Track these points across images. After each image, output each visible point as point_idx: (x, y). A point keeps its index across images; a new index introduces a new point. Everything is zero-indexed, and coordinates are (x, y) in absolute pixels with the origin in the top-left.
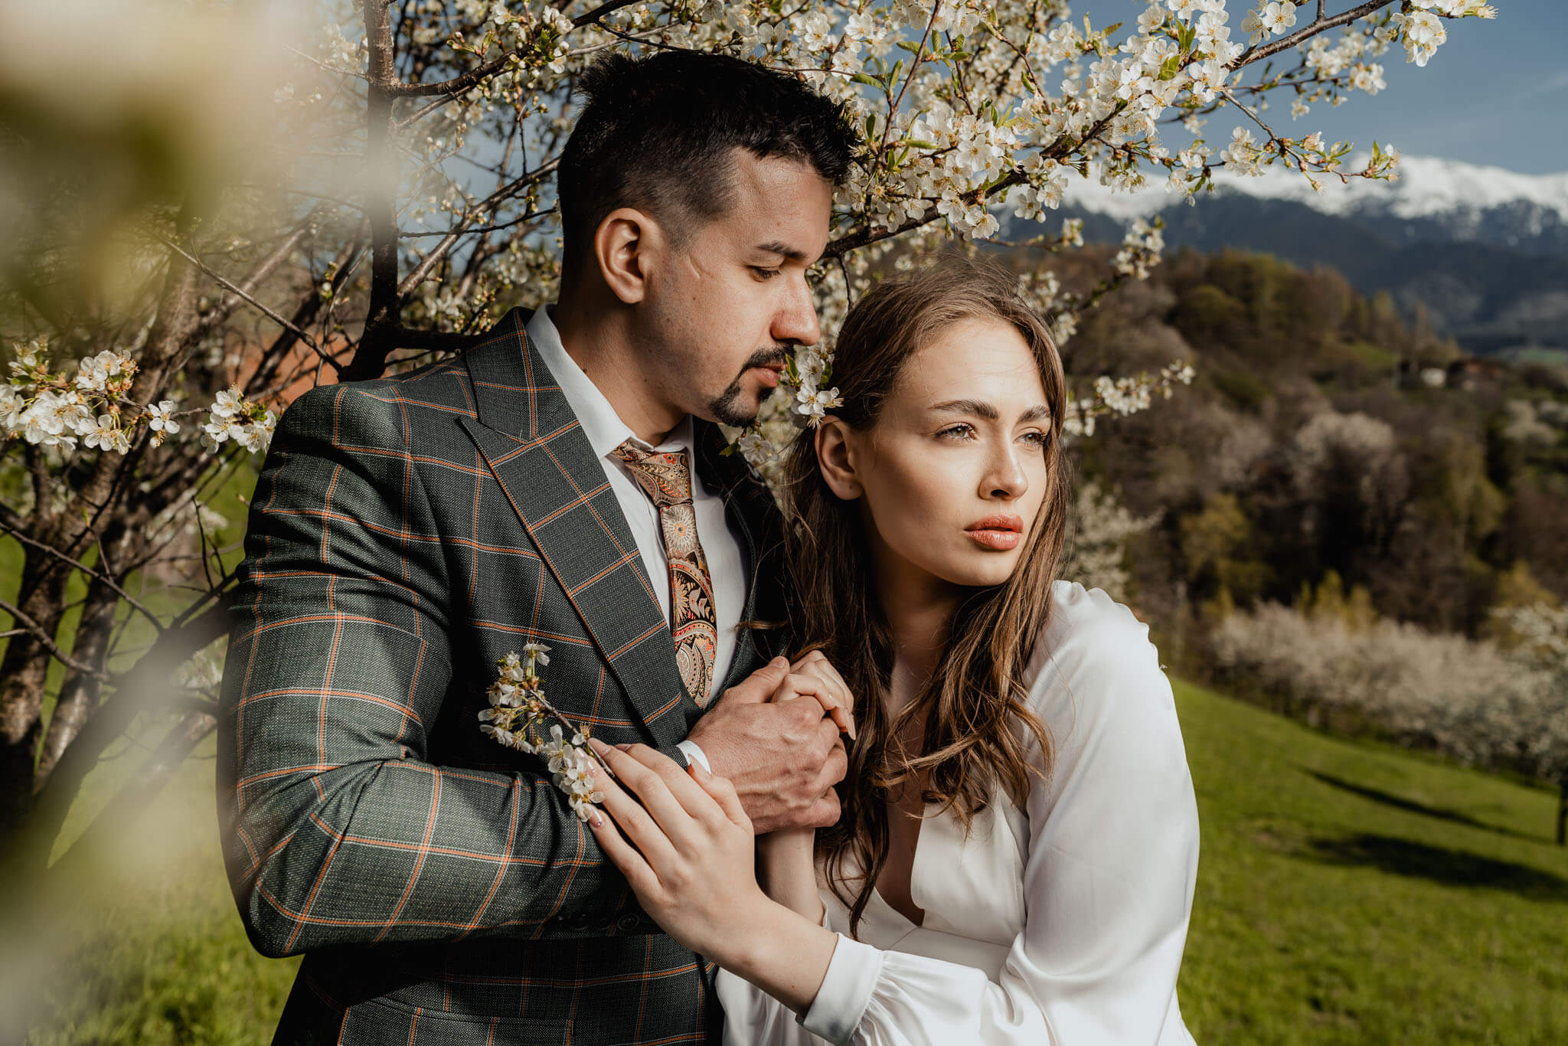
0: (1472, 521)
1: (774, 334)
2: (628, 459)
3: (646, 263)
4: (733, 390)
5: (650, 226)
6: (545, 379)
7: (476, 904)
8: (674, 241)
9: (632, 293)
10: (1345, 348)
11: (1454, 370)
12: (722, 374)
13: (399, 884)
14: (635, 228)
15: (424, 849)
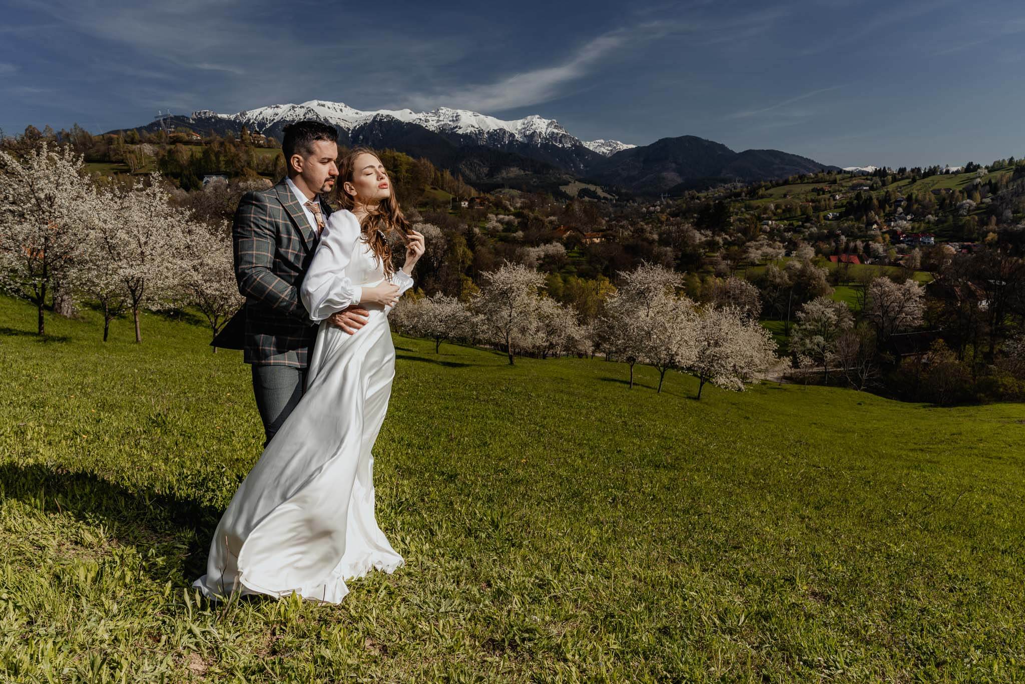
0: (463, 262)
1: (330, 174)
2: (307, 205)
3: (301, 164)
4: (324, 186)
5: (301, 158)
6: (291, 192)
7: (277, 302)
8: (306, 159)
9: (300, 170)
10: (433, 191)
11: (471, 201)
12: (321, 183)
13: (264, 292)
14: (298, 158)
15: (271, 288)
